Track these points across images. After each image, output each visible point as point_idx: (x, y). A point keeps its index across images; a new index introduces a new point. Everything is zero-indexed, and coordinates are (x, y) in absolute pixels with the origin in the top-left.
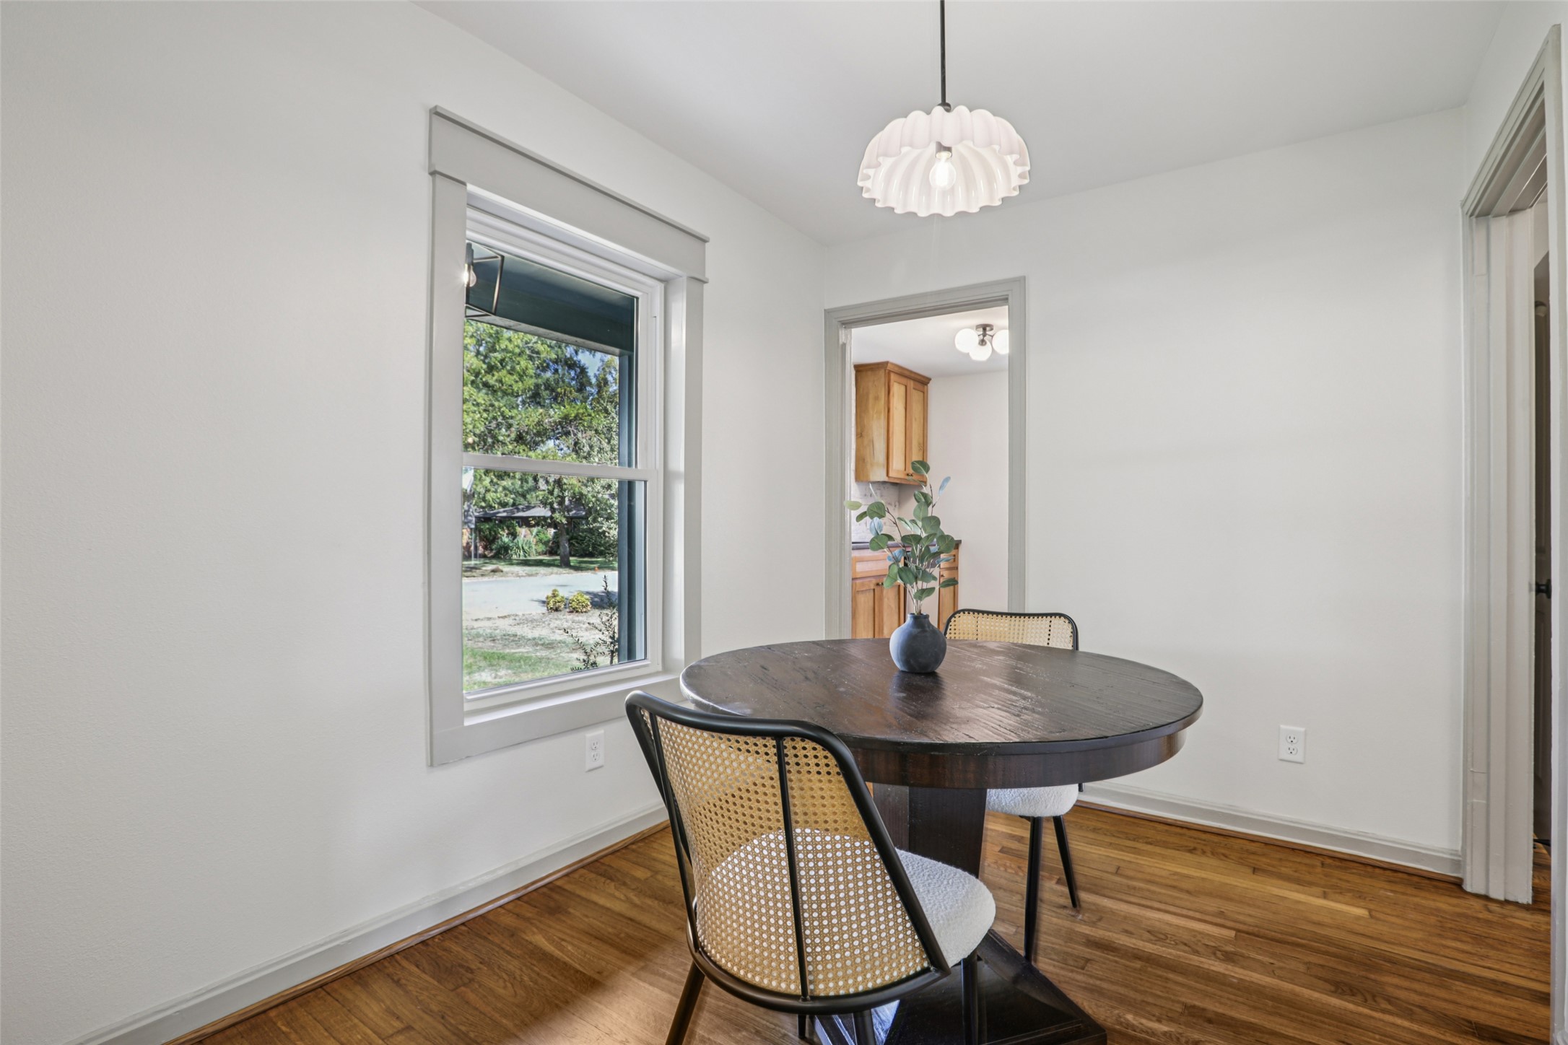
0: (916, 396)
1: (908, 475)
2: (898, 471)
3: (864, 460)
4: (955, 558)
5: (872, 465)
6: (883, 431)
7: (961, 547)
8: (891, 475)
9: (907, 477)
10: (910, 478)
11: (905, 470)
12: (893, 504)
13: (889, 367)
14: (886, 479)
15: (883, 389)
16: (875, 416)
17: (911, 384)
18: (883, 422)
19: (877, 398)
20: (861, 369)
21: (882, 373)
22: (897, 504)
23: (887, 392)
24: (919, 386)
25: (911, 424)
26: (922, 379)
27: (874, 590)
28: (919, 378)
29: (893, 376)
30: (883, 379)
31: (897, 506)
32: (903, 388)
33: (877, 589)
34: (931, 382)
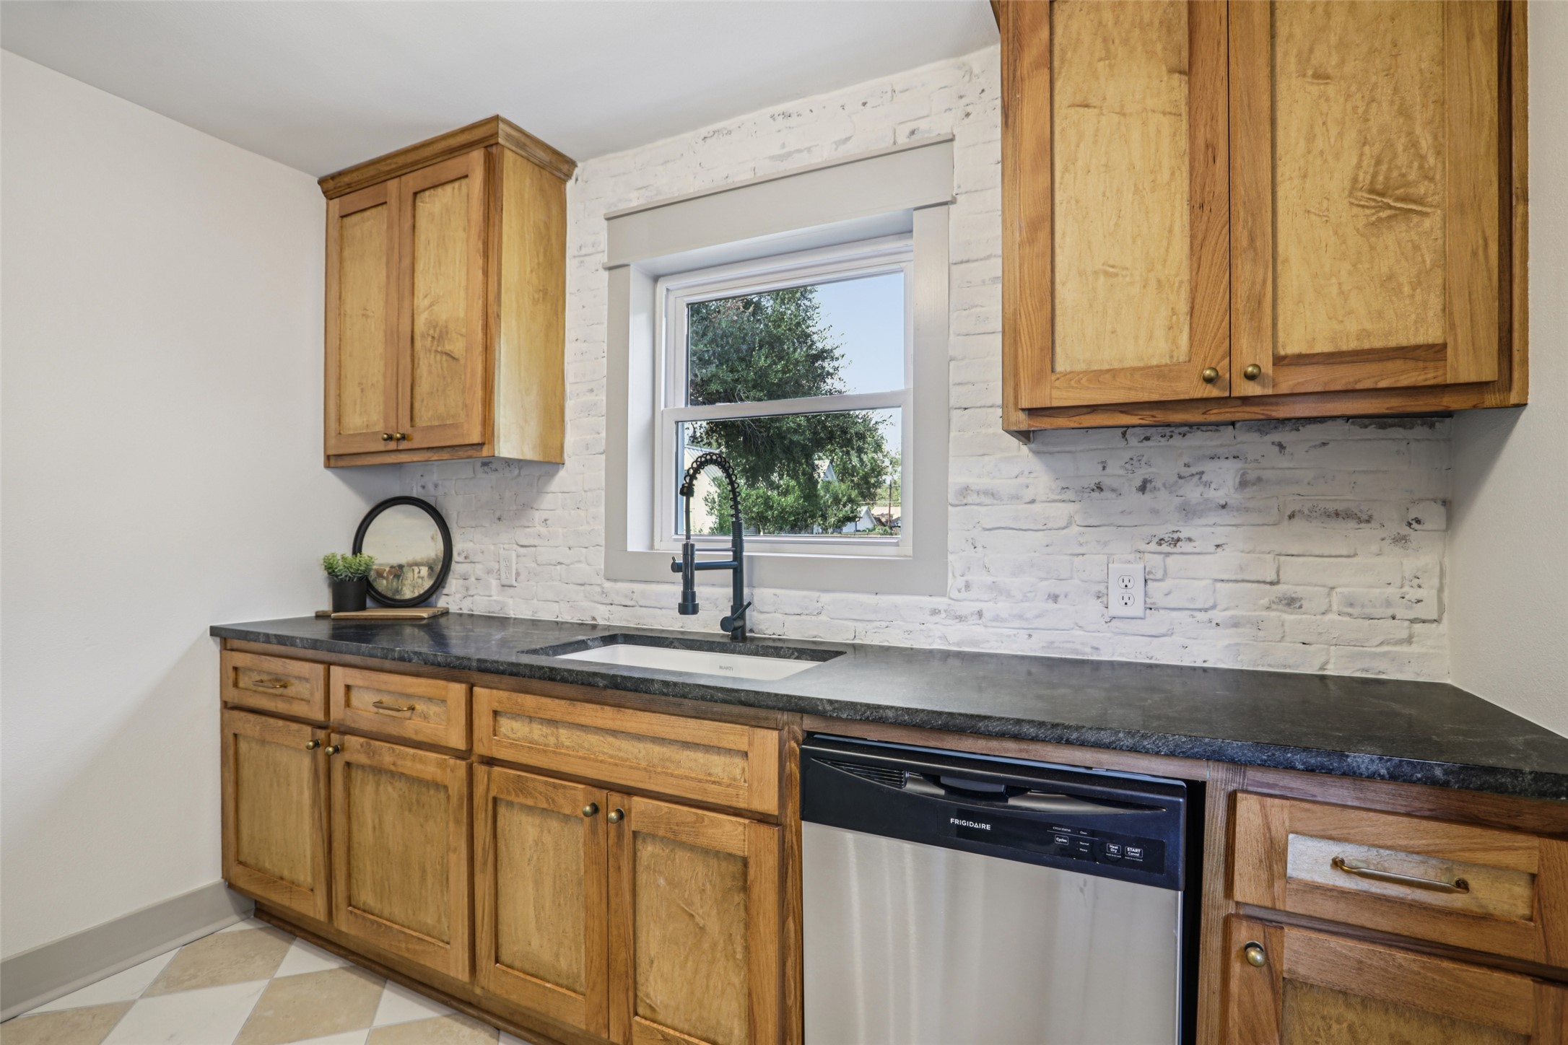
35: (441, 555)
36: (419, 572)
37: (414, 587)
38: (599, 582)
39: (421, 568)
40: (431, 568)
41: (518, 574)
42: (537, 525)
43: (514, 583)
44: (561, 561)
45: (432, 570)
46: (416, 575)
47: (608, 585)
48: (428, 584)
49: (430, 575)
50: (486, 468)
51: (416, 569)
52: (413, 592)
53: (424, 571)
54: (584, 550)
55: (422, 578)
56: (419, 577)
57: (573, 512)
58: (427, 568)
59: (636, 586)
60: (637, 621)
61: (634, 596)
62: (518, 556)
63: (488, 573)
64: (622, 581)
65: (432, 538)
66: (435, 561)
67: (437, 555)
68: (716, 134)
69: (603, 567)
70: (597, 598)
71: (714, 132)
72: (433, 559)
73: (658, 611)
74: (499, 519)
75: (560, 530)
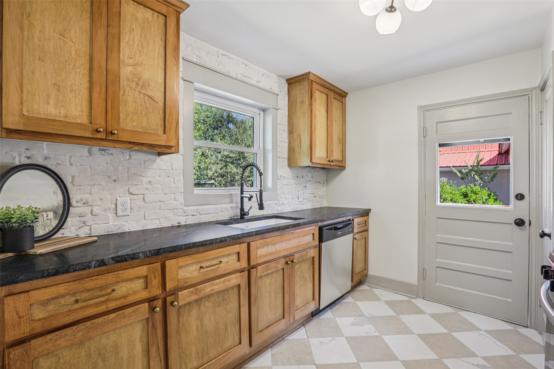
0: (336, 104)
1: (329, 161)
2: (321, 158)
3: (294, 150)
4: (366, 223)
5: (299, 154)
6: (307, 127)
7: (371, 214)
8: (313, 161)
9: (329, 163)
10: (332, 164)
11: (327, 158)
12: (322, 182)
13: (311, 77)
14: (310, 164)
15: (307, 95)
16: (301, 116)
17: (332, 94)
18: (307, 120)
19: (302, 102)
20: (291, 82)
21: (306, 83)
22: (325, 182)
23: (310, 97)
24: (338, 97)
25: (332, 124)
26: (341, 92)
27: (283, 269)
28: (338, 91)
29: (314, 85)
30: (307, 87)
31: (326, 184)
32: (325, 96)
33: (287, 268)
34: (348, 96)
35: (62, 203)
36: (47, 216)
37: (45, 226)
38: (182, 207)
39: (48, 213)
40: (55, 213)
41: (131, 209)
42: (144, 184)
43: (129, 214)
44: (161, 200)
45: (56, 214)
46: (45, 219)
47: (186, 208)
48: (54, 223)
49: (55, 217)
50: (103, 152)
51: (45, 215)
52: (45, 230)
53: (51, 215)
54: (173, 195)
55: (50, 220)
56: (47, 219)
57: (166, 178)
58: (52, 213)
59: (198, 207)
60: (199, 220)
61: (198, 211)
62: (130, 200)
63: (105, 211)
64: (191, 206)
65: (54, 193)
66: (57, 207)
67: (58, 204)
68: (226, 56)
69: (183, 201)
70: (181, 214)
71: (226, 55)
72: (56, 206)
73: (207, 215)
74: (115, 181)
75: (160, 186)
